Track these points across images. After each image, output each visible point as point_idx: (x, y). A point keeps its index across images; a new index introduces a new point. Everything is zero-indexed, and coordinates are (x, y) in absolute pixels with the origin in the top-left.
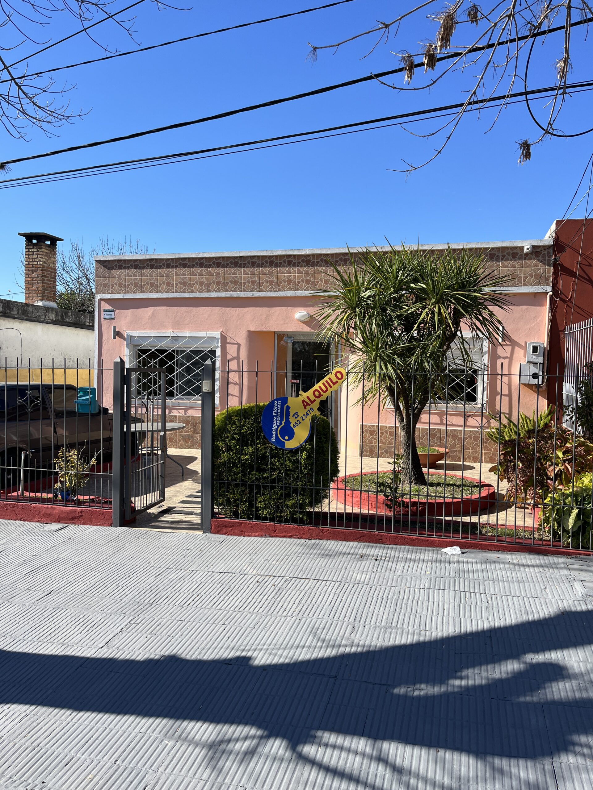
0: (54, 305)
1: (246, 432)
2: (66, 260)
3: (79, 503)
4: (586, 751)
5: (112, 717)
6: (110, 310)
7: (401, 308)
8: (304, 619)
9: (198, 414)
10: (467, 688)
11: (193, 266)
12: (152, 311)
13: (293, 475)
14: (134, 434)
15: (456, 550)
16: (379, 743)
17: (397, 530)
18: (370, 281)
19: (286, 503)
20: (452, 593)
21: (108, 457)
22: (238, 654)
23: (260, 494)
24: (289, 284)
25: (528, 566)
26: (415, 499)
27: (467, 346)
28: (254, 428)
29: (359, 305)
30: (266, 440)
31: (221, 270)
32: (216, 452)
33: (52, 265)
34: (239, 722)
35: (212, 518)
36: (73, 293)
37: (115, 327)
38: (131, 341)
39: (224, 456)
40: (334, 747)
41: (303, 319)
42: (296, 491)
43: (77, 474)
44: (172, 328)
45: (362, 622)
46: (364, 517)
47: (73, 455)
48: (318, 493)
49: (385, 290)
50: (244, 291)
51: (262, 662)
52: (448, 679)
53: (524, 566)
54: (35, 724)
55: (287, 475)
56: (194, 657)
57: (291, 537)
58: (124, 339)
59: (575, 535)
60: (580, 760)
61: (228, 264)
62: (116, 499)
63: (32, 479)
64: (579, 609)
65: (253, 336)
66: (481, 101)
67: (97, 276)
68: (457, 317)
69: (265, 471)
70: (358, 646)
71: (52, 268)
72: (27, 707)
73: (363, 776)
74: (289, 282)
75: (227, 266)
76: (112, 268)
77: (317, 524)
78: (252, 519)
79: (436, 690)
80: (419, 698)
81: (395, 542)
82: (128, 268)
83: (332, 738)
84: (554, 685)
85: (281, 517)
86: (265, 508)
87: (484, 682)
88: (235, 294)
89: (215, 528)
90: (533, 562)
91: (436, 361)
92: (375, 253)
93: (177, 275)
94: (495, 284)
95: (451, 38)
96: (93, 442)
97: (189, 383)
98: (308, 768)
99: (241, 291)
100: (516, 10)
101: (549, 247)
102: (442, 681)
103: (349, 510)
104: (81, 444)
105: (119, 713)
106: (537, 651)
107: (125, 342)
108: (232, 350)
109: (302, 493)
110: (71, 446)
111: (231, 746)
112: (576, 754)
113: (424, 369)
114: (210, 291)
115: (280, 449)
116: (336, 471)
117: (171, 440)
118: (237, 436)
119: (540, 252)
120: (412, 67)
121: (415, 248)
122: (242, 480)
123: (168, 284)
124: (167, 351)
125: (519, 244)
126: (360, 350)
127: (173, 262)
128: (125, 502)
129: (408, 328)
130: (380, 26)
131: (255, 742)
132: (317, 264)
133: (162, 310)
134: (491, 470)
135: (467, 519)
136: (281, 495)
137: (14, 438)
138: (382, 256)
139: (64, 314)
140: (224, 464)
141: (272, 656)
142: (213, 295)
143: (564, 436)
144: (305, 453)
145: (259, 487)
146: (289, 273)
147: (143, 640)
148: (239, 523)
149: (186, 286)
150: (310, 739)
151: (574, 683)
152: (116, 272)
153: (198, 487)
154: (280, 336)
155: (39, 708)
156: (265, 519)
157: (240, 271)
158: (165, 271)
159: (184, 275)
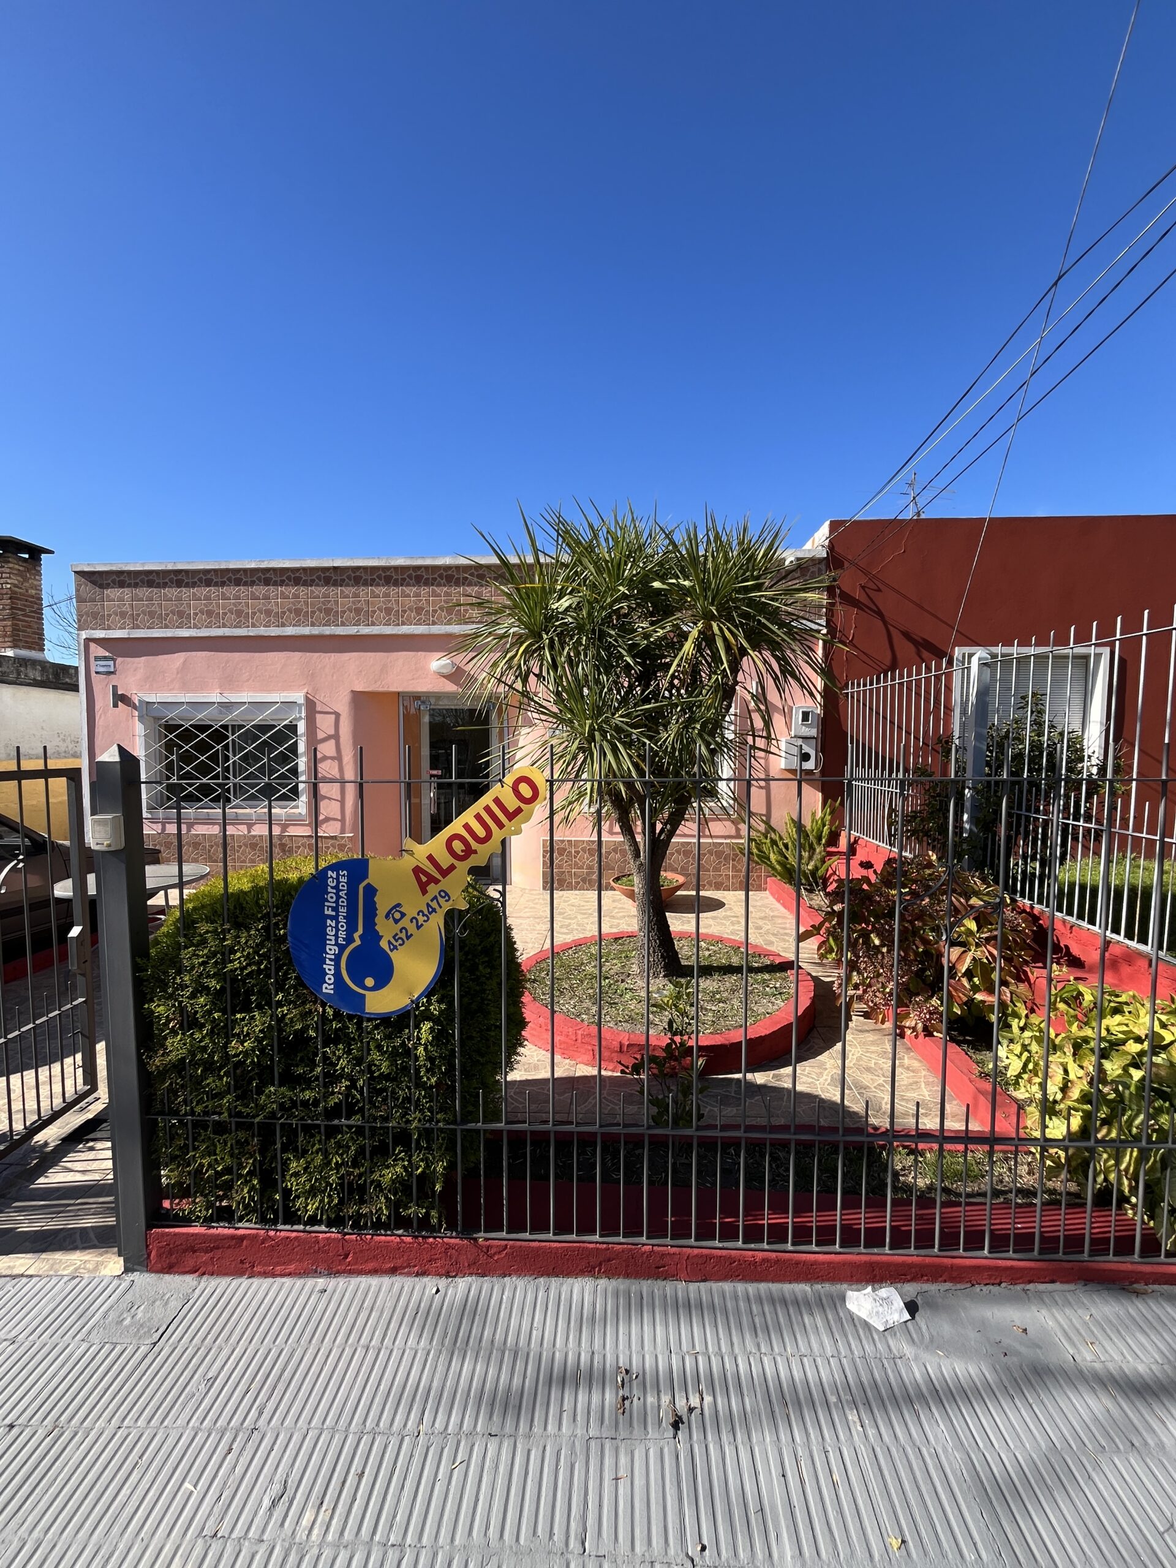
1: (243, 969)
6: (105, 658)
11: (253, 583)
12: (182, 660)
13: (393, 1092)
15: (885, 1299)
19: (376, 1176)
23: (295, 1150)
24: (419, 614)
28: (265, 956)
29: (548, 628)
30: (305, 992)
31: (302, 591)
33: (33, 592)
35: (149, 1227)
37: (115, 688)
38: (147, 711)
41: (444, 671)
42: (403, 1138)
44: (220, 687)
50: (343, 624)
55: (373, 1092)
57: (393, 1271)
58: (135, 707)
61: (313, 581)
65: (359, 699)
67: (80, 599)
69: (305, 1082)
71: (33, 597)
74: (419, 610)
75: (311, 583)
76: (108, 586)
78: (275, 1222)
82: (136, 585)
85: (360, 1216)
86: (312, 1192)
88: (328, 631)
89: (159, 1256)
93: (225, 598)
97: (252, 780)
99: (337, 625)
101: (821, 560)
107: (136, 713)
108: (325, 725)
109: (424, 1144)
114: (283, 625)
115: (350, 1017)
118: (214, 984)
119: (807, 569)
122: (234, 1114)
123: (210, 613)
124: (212, 726)
127: (216, 575)
132: (464, 582)
133: (200, 657)
136: (361, 1151)
140: (176, 1068)
142: (290, 631)
144: (426, 1026)
145: (290, 1133)
146: (417, 595)
148: (233, 1237)
149: (241, 617)
152: (113, 593)
154: (408, 700)
156: (313, 1221)
157: (334, 591)
158: (205, 591)
159: (237, 598)
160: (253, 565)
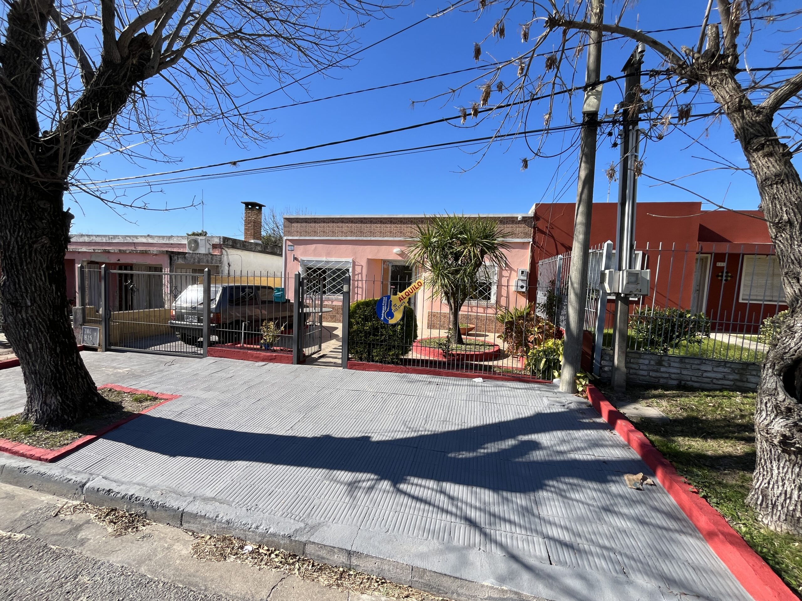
0: (260, 242)
1: (367, 314)
2: (266, 217)
3: (275, 351)
4: (553, 489)
5: (295, 468)
6: (291, 246)
7: (453, 248)
8: (399, 417)
9: (341, 304)
10: (488, 454)
11: (338, 222)
12: (314, 247)
13: (393, 338)
14: (305, 314)
15: (480, 380)
16: (441, 483)
17: (449, 368)
18: (436, 233)
19: (389, 353)
20: (478, 402)
21: (291, 326)
22: (363, 435)
23: (374, 348)
25: (519, 389)
26: (459, 352)
27: (488, 270)
28: (371, 312)
29: (430, 246)
30: (378, 319)
31: (353, 225)
32: (350, 325)
33: (259, 220)
34: (364, 471)
35: (348, 361)
36: (270, 236)
37: (294, 255)
38: (303, 263)
39: (355, 327)
40: (417, 485)
41: (398, 253)
42: (394, 347)
43: (273, 336)
44: (326, 256)
45: (430, 418)
46: (431, 361)
47: (272, 325)
48: (406, 348)
49: (445, 238)
50: (366, 236)
51: (377, 439)
52: (477, 449)
53: (516, 388)
54: (252, 472)
55: (389, 338)
56: (339, 436)
57: (391, 371)
58: (299, 262)
59: (544, 372)
60: (550, 494)
62: (295, 349)
63: (248, 337)
64: (546, 412)
65: (370, 262)
66: (502, 136)
67: (285, 227)
68: (483, 253)
70: (429, 431)
71: (259, 222)
72: (247, 462)
73: (432, 501)
74: (391, 232)
75: (356, 223)
76: (293, 223)
77: (405, 365)
78: (370, 361)
79: (471, 455)
80: (462, 459)
81: (448, 375)
82: (302, 222)
83: (416, 480)
84: (534, 452)
85: (386, 361)
86: (377, 356)
87: (496, 451)
88: (361, 238)
89: (350, 366)
90: (521, 387)
91: (472, 278)
92: (439, 218)
93: (329, 227)
94: (503, 237)
95: (489, 100)
96: (282, 318)
97: (334, 287)
98: (402, 496)
99: (364, 237)
100: (525, 84)
101: (531, 217)
102: (474, 450)
103: (423, 358)
104: (276, 319)
105: (298, 466)
106: (524, 434)
107: (299, 264)
108: (358, 269)
109: (398, 348)
110: (270, 320)
111: (360, 484)
112: (547, 491)
113: (465, 282)
114: (347, 236)
115: (386, 324)
116: (416, 336)
117: (324, 317)
118: (362, 317)
119: (526, 220)
120: (465, 116)
121: (461, 216)
122: (365, 341)
123: (324, 232)
124: (322, 269)
125: (515, 215)
126: (430, 270)
128: (300, 351)
129: (456, 259)
130: (450, 91)
131: (373, 482)
132: (406, 223)
133: (320, 246)
134: (498, 337)
135: (486, 363)
137: (238, 315)
138: (443, 219)
139: (266, 247)
140: (354, 331)
141: (382, 436)
142: (349, 238)
143: (538, 319)
144: (399, 326)
146: (390, 227)
147: (311, 426)
148: (362, 363)
149: (333, 233)
150: (404, 481)
151: (545, 452)
152: (295, 225)
153: (341, 344)
154: (384, 261)
155: (254, 463)
157: (363, 225)
158: (323, 224)
159: (333, 227)
160: (338, 217)
